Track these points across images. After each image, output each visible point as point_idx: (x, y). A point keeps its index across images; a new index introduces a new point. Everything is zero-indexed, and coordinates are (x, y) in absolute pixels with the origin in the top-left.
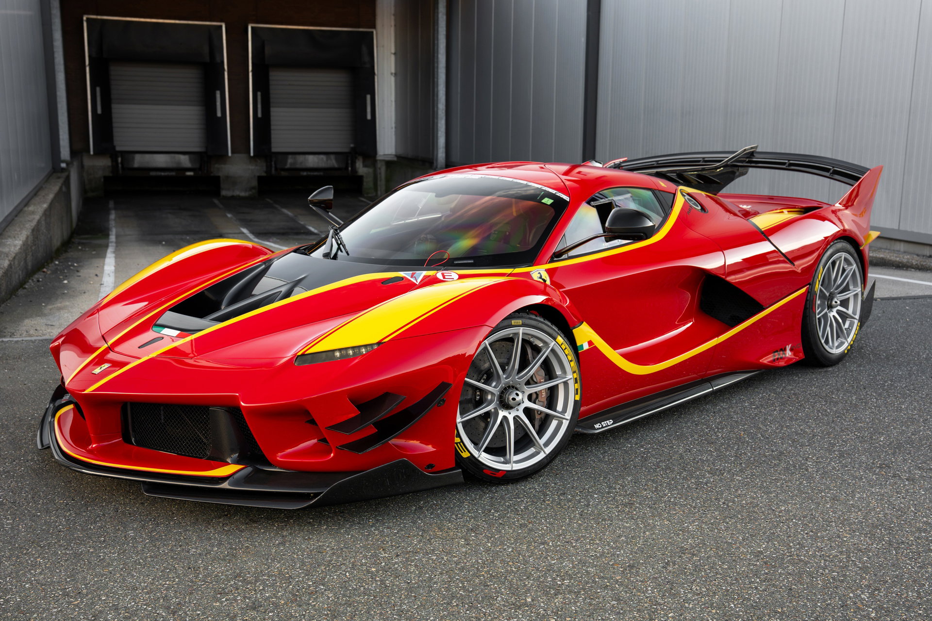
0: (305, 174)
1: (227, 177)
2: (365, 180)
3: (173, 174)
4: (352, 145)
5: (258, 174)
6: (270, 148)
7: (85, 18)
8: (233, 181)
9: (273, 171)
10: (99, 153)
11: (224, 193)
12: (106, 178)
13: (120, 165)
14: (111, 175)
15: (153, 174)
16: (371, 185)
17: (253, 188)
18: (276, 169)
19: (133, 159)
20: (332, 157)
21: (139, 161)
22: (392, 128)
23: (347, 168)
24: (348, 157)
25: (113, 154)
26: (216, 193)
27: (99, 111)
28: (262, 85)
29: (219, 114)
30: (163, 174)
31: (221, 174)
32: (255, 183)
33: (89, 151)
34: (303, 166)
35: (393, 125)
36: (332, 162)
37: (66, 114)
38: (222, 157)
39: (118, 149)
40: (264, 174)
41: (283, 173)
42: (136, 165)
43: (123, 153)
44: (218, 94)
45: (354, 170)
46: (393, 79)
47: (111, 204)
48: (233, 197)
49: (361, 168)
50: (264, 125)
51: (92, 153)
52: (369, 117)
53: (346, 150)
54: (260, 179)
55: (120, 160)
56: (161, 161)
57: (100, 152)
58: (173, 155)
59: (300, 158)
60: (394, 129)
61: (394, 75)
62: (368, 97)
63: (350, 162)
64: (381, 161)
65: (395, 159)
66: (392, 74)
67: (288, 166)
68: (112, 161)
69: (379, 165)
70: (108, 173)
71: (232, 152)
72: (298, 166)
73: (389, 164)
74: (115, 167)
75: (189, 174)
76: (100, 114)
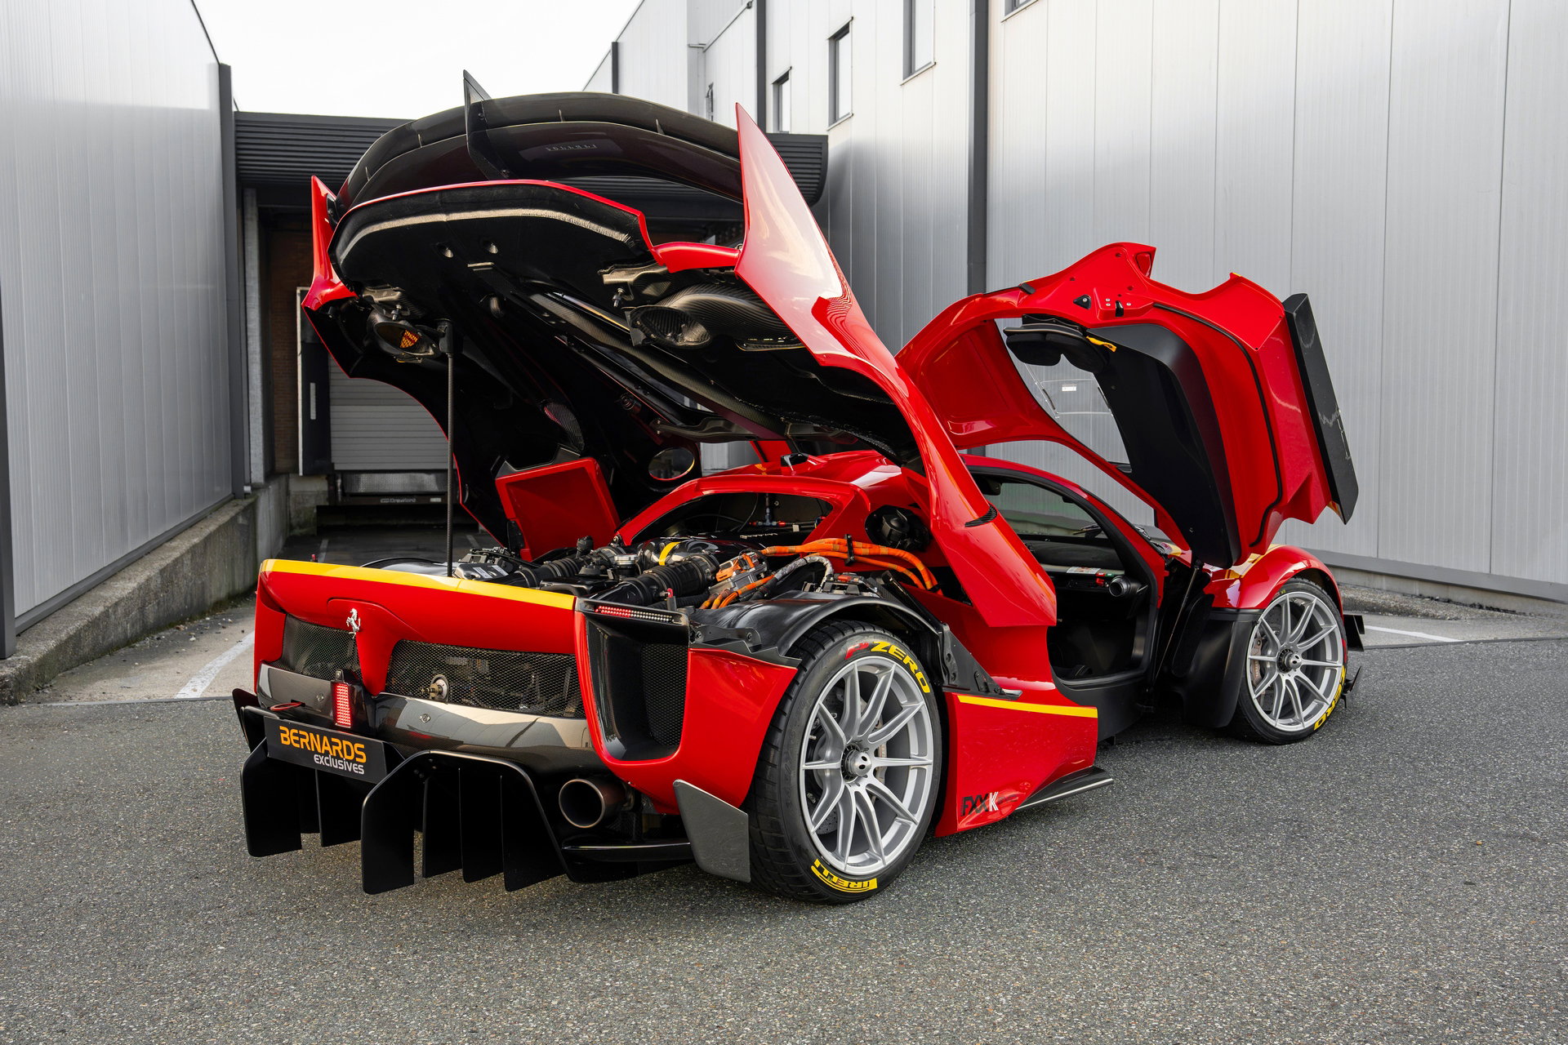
3: (413, 501)
7: (298, 291)
12: (319, 508)
13: (339, 490)
14: (327, 504)
15: (383, 501)
19: (358, 480)
21: (365, 484)
25: (331, 475)
27: (313, 416)
30: (398, 501)
33: (298, 472)
37: (260, 421)
39: (337, 467)
42: (362, 489)
43: (343, 473)
47: (324, 544)
51: (301, 474)
55: (339, 481)
56: (396, 483)
57: (310, 473)
58: (413, 474)
68: (329, 485)
70: (323, 502)
74: (332, 493)
75: (434, 500)
76: (313, 420)
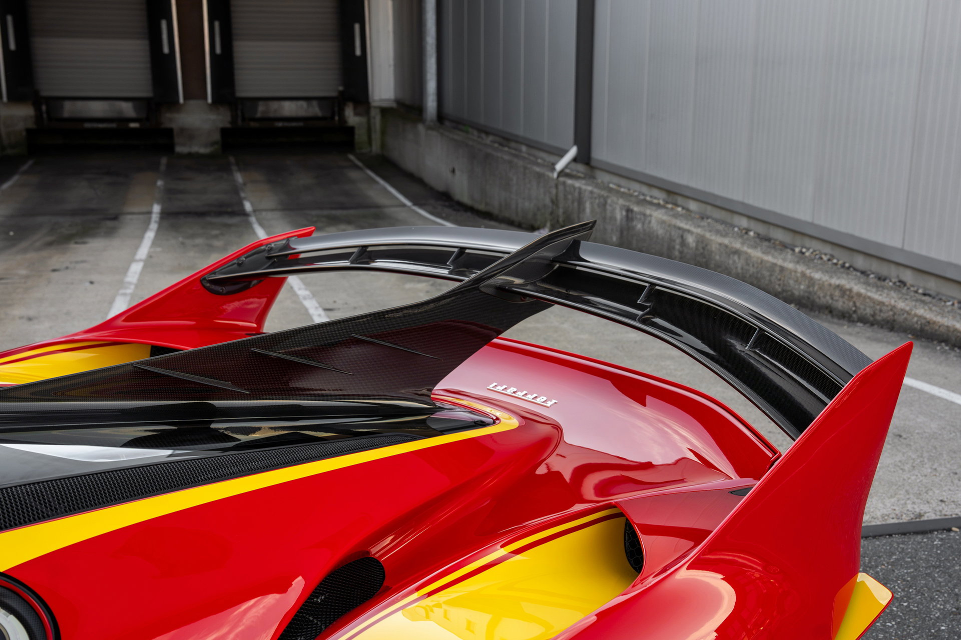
0: (280, 124)
1: (182, 130)
2: (357, 132)
3: (114, 125)
4: (341, 88)
5: (221, 125)
6: (233, 92)
8: (190, 134)
9: (240, 122)
11: (179, 149)
12: (28, 131)
13: (45, 116)
14: (34, 127)
15: (87, 125)
16: (364, 138)
17: (213, 144)
18: (244, 119)
19: (62, 106)
20: (315, 103)
21: (69, 109)
22: (390, 66)
23: (333, 118)
24: (335, 104)
25: (37, 100)
26: (168, 148)
27: (12, 47)
28: (221, 13)
29: (166, 50)
30: (100, 125)
31: (174, 125)
32: (217, 137)
33: (2, 97)
34: (278, 115)
35: (392, 62)
36: (315, 110)
38: (172, 104)
39: (45, 93)
40: (228, 125)
41: (253, 124)
42: (66, 115)
43: (49, 100)
44: (164, 24)
45: (343, 120)
48: (190, 155)
49: (351, 117)
50: (225, 65)
51: (5, 98)
52: (358, 52)
53: (334, 94)
54: (224, 131)
55: (44, 108)
56: (97, 109)
57: (17, 99)
58: (111, 102)
59: (274, 105)
60: (392, 68)
62: (357, 27)
63: (337, 109)
64: (376, 107)
65: (394, 105)
67: (259, 115)
68: (36, 110)
69: (373, 113)
70: (31, 125)
71: (185, 98)
72: (272, 115)
73: (385, 111)
74: (38, 117)
75: (133, 125)
76: (13, 52)
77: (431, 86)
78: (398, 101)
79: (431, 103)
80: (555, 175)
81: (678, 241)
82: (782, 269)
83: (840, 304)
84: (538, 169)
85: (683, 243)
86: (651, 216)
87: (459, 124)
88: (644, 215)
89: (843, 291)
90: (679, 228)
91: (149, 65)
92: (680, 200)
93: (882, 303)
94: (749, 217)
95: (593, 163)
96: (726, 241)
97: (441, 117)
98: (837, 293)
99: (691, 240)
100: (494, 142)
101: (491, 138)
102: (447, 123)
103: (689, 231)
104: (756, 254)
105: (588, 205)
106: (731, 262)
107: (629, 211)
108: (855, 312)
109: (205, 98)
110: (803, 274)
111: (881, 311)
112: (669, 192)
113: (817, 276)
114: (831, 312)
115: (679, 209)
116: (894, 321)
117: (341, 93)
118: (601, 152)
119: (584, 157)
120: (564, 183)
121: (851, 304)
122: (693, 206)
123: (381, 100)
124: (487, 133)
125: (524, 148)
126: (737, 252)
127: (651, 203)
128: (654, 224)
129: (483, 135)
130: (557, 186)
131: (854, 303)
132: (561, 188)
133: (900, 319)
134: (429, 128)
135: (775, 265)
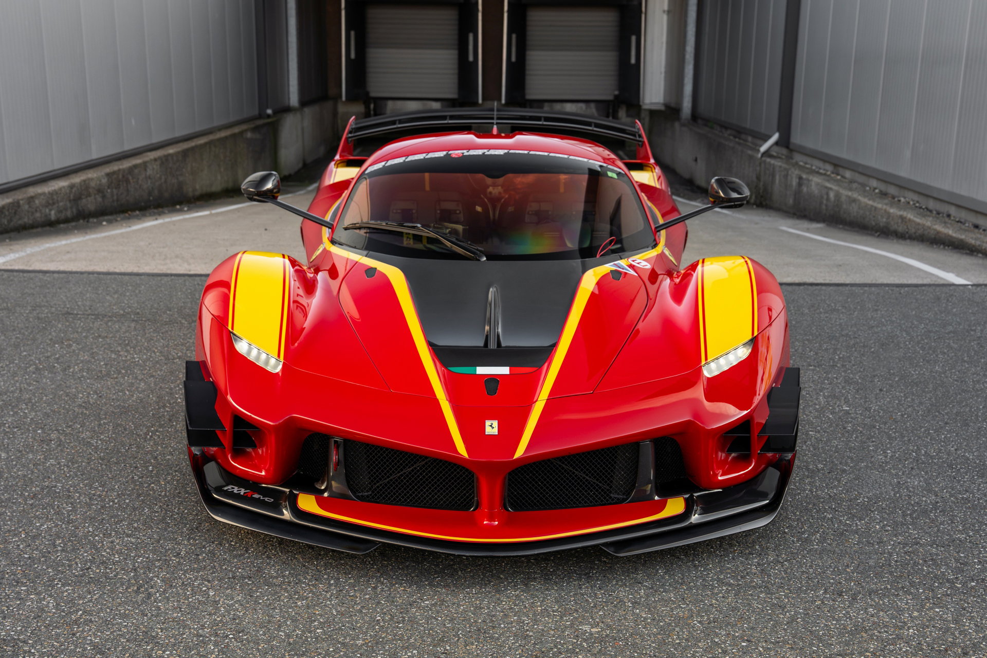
4: (617, 93)
6: (524, 95)
10: (351, 98)
13: (372, 111)
19: (386, 105)
20: (592, 105)
21: (392, 107)
22: (661, 73)
24: (609, 108)
25: (367, 100)
27: (353, 56)
28: (519, 27)
29: (471, 58)
33: (341, 97)
35: (663, 70)
36: (592, 111)
38: (473, 102)
39: (373, 94)
42: (388, 111)
43: (377, 100)
44: (471, 37)
46: (665, 17)
49: (624, 118)
50: (518, 71)
51: (344, 98)
52: (633, 61)
53: (611, 98)
55: (372, 106)
56: (413, 109)
58: (425, 102)
59: (558, 107)
60: (663, 75)
61: (666, 13)
62: (634, 38)
63: (611, 111)
64: (646, 110)
65: (663, 108)
66: (664, 11)
68: (365, 108)
69: (643, 114)
71: (483, 99)
73: (652, 113)
74: (367, 113)
76: (354, 59)
77: (688, 88)
78: (667, 106)
79: (687, 105)
80: (760, 155)
81: (825, 197)
82: (876, 208)
83: (901, 229)
84: (750, 152)
85: (828, 199)
86: (812, 180)
87: (707, 122)
88: (808, 180)
89: (902, 218)
90: (826, 187)
91: (456, 71)
92: (841, 171)
93: (919, 224)
94: (878, 179)
95: (791, 147)
96: (850, 194)
97: (695, 116)
98: (900, 221)
99: (832, 195)
100: (730, 135)
101: (729, 132)
102: (700, 121)
103: (831, 189)
104: (865, 200)
105: (777, 177)
106: (851, 208)
107: (800, 178)
108: (907, 232)
109: (500, 99)
110: (885, 210)
111: (918, 229)
112: (836, 166)
113: (892, 211)
114: (896, 235)
115: (839, 177)
116: (924, 235)
117: (616, 97)
118: (797, 138)
119: (785, 142)
120: (765, 162)
121: (905, 227)
122: (848, 174)
123: (652, 104)
124: (726, 128)
125: (750, 139)
126: (854, 201)
127: (818, 173)
128: (814, 187)
129: (723, 130)
130: (760, 164)
131: (907, 226)
132: (763, 165)
133: (926, 233)
134: (683, 125)
135: (872, 206)
